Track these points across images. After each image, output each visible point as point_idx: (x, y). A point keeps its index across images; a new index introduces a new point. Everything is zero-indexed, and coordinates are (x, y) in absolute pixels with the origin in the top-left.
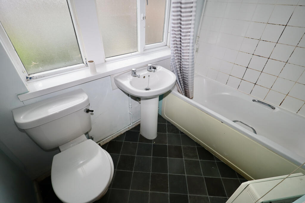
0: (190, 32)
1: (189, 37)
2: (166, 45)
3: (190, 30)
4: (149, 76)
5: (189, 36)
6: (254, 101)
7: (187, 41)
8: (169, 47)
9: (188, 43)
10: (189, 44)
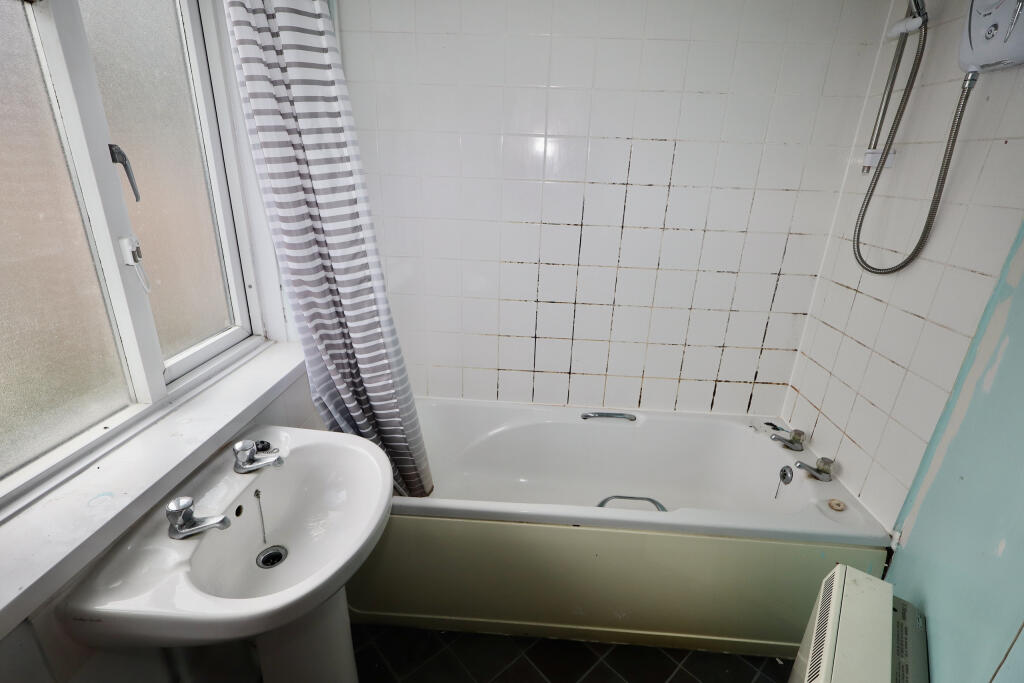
0: (368, 279)
1: (372, 296)
2: (252, 334)
3: (367, 272)
4: (257, 494)
5: (371, 290)
6: (585, 417)
7: (366, 310)
8: (266, 337)
9: (373, 316)
10: (376, 319)
